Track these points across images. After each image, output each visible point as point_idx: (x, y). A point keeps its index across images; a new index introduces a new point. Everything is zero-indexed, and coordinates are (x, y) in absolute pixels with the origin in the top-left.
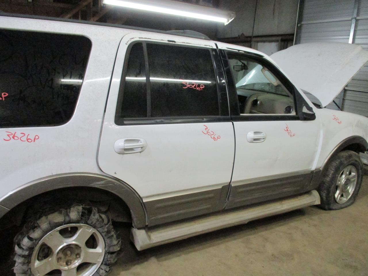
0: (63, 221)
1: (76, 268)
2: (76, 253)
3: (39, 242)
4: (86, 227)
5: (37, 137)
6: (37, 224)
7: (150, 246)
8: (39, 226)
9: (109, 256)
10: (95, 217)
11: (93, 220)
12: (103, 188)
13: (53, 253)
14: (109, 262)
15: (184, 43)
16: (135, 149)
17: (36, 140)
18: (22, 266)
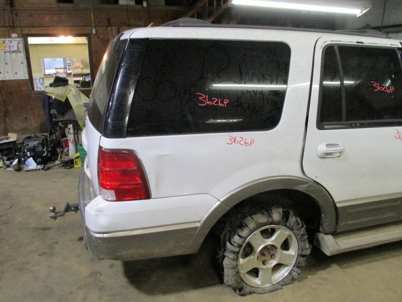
0: (266, 221)
1: (272, 269)
2: (271, 253)
3: (246, 241)
4: (283, 229)
5: (252, 141)
6: (245, 223)
7: (339, 252)
8: (247, 226)
9: (302, 259)
10: (293, 219)
11: (292, 222)
12: (305, 192)
13: (255, 252)
14: (301, 264)
15: (372, 43)
16: (333, 154)
17: (252, 144)
18: (232, 262)
